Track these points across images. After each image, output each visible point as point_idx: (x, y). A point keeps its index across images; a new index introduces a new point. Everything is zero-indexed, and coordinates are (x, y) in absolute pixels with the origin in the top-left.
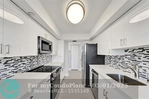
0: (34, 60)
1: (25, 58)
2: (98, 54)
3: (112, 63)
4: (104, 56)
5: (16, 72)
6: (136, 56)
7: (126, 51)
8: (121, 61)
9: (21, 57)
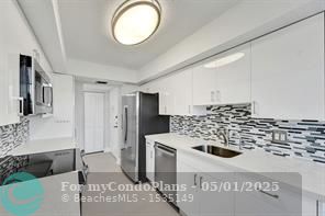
2: (160, 113)
3: (185, 128)
4: (169, 116)
6: (222, 115)
7: (208, 109)
8: (200, 124)
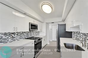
0: (29, 34)
1: (25, 32)
2: (66, 31)
3: (75, 37)
4: (72, 32)
5: (21, 38)
8: (79, 35)
9: (23, 32)
